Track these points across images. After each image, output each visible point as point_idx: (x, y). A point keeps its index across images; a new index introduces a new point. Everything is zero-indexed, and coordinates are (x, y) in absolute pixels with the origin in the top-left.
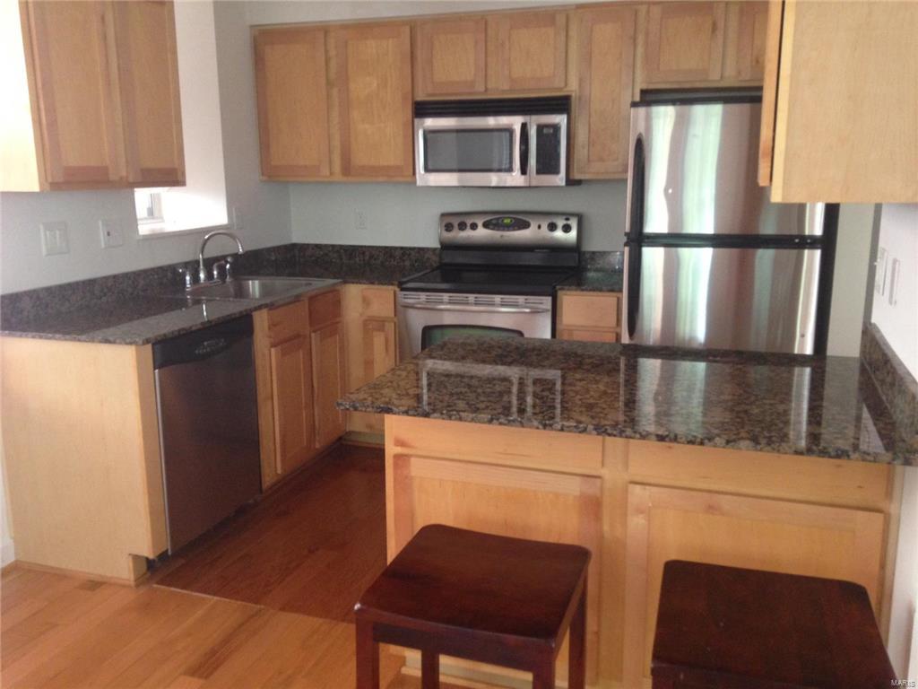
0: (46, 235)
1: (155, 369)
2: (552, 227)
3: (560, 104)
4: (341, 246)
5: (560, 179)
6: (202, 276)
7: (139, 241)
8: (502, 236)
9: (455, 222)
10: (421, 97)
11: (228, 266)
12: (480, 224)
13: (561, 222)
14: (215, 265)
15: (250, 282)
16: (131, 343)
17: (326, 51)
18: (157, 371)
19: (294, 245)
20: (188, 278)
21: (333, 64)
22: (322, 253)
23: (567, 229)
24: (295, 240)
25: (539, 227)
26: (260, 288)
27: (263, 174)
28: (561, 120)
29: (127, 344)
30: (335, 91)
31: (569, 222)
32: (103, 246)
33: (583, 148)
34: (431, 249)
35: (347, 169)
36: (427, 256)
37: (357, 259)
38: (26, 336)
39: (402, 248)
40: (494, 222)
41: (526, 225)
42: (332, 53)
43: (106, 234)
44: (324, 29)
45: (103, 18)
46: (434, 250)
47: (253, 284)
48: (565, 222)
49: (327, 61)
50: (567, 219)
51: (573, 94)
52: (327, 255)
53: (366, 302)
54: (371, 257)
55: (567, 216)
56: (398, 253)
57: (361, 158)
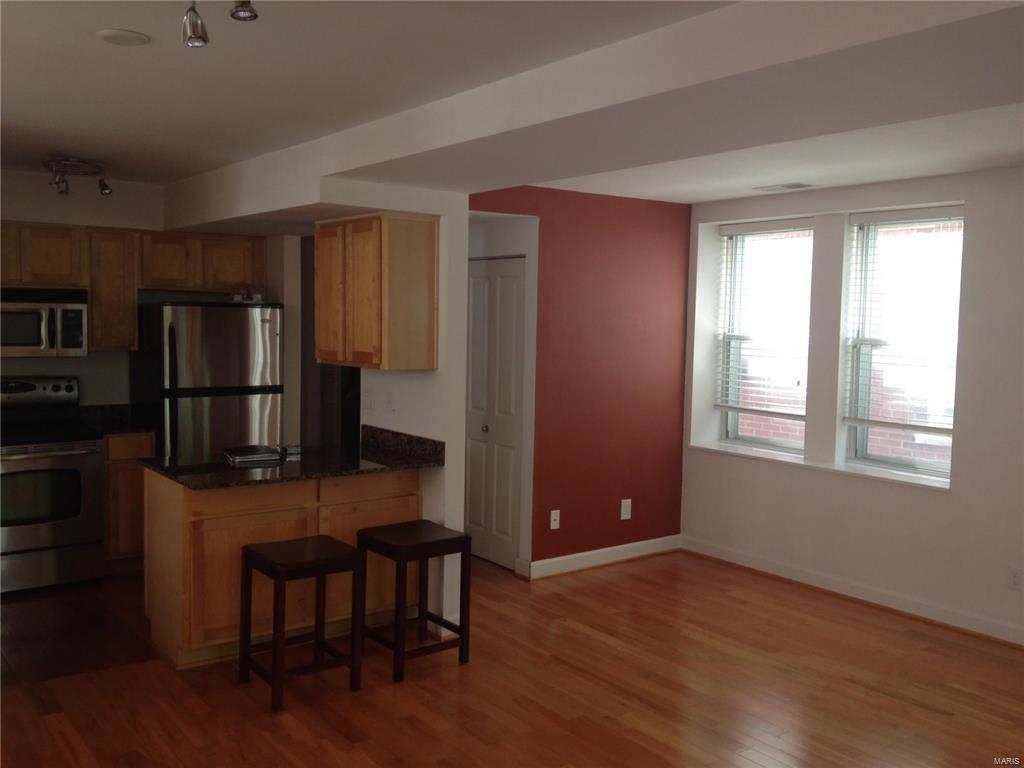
2: (57, 388)
3: (80, 296)
5: (82, 352)
8: (9, 398)
13: (63, 385)
23: (69, 389)
25: (45, 389)
28: (83, 307)
31: (70, 384)
33: (98, 328)
41: (32, 388)
50: (69, 382)
51: (88, 288)
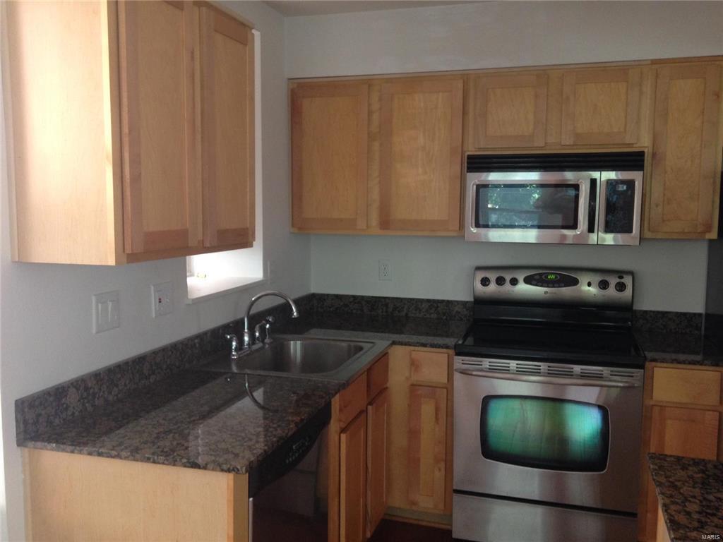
0: (97, 309)
1: (249, 497)
2: (604, 285)
4: (362, 297)
5: (631, 239)
6: (246, 338)
7: (188, 305)
8: (546, 293)
9: (493, 276)
10: (471, 151)
11: (268, 326)
12: (521, 279)
13: (613, 281)
14: (258, 326)
15: (292, 342)
16: (229, 471)
17: (369, 105)
18: (251, 499)
19: (313, 295)
20: (234, 344)
21: (375, 117)
22: (342, 304)
23: (621, 287)
24: (315, 289)
25: (589, 284)
26: (301, 350)
27: (293, 225)
28: (636, 176)
29: (222, 470)
30: (376, 145)
31: (622, 280)
32: (154, 316)
33: (657, 206)
34: (462, 302)
35: (385, 224)
36: (456, 309)
37: (380, 311)
38: (80, 452)
39: (428, 301)
40: (537, 277)
41: (574, 282)
42: (375, 106)
43: (158, 301)
44: (367, 83)
45: (192, 53)
46: (464, 303)
47: (295, 344)
48: (618, 280)
49: (370, 113)
50: (621, 278)
51: (646, 150)
52: (346, 306)
53: (414, 365)
54: (395, 308)
55: (620, 274)
56: (425, 306)
57: (401, 211)
